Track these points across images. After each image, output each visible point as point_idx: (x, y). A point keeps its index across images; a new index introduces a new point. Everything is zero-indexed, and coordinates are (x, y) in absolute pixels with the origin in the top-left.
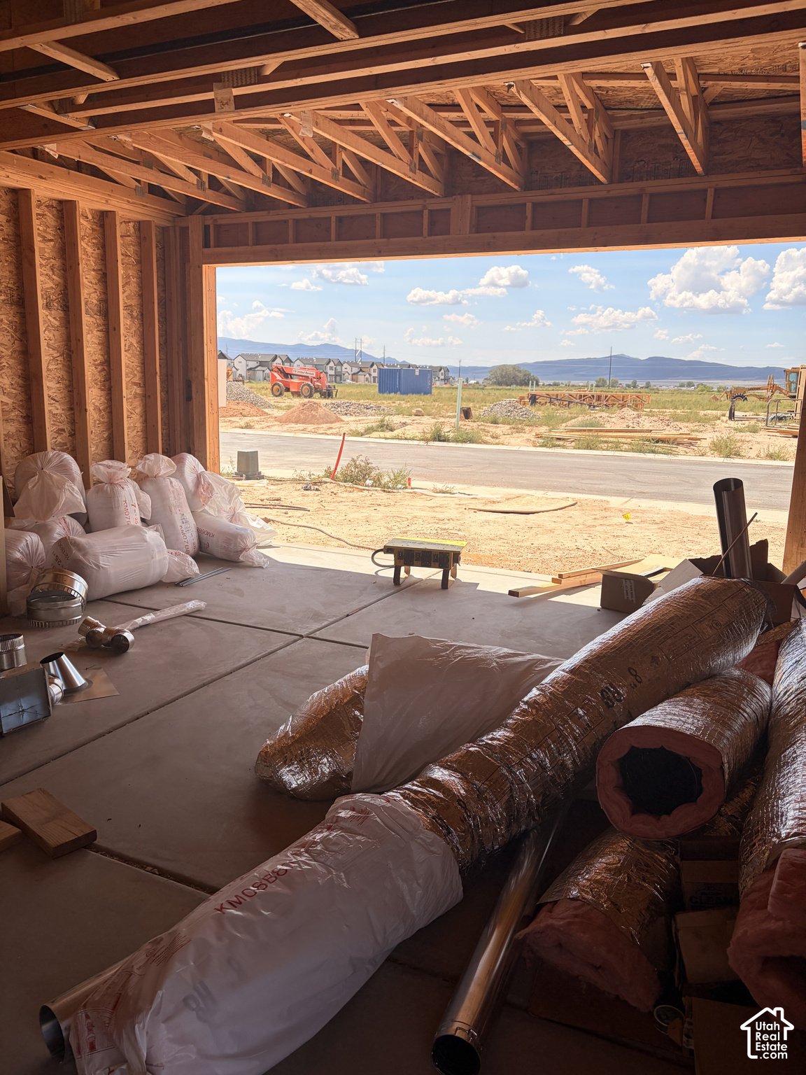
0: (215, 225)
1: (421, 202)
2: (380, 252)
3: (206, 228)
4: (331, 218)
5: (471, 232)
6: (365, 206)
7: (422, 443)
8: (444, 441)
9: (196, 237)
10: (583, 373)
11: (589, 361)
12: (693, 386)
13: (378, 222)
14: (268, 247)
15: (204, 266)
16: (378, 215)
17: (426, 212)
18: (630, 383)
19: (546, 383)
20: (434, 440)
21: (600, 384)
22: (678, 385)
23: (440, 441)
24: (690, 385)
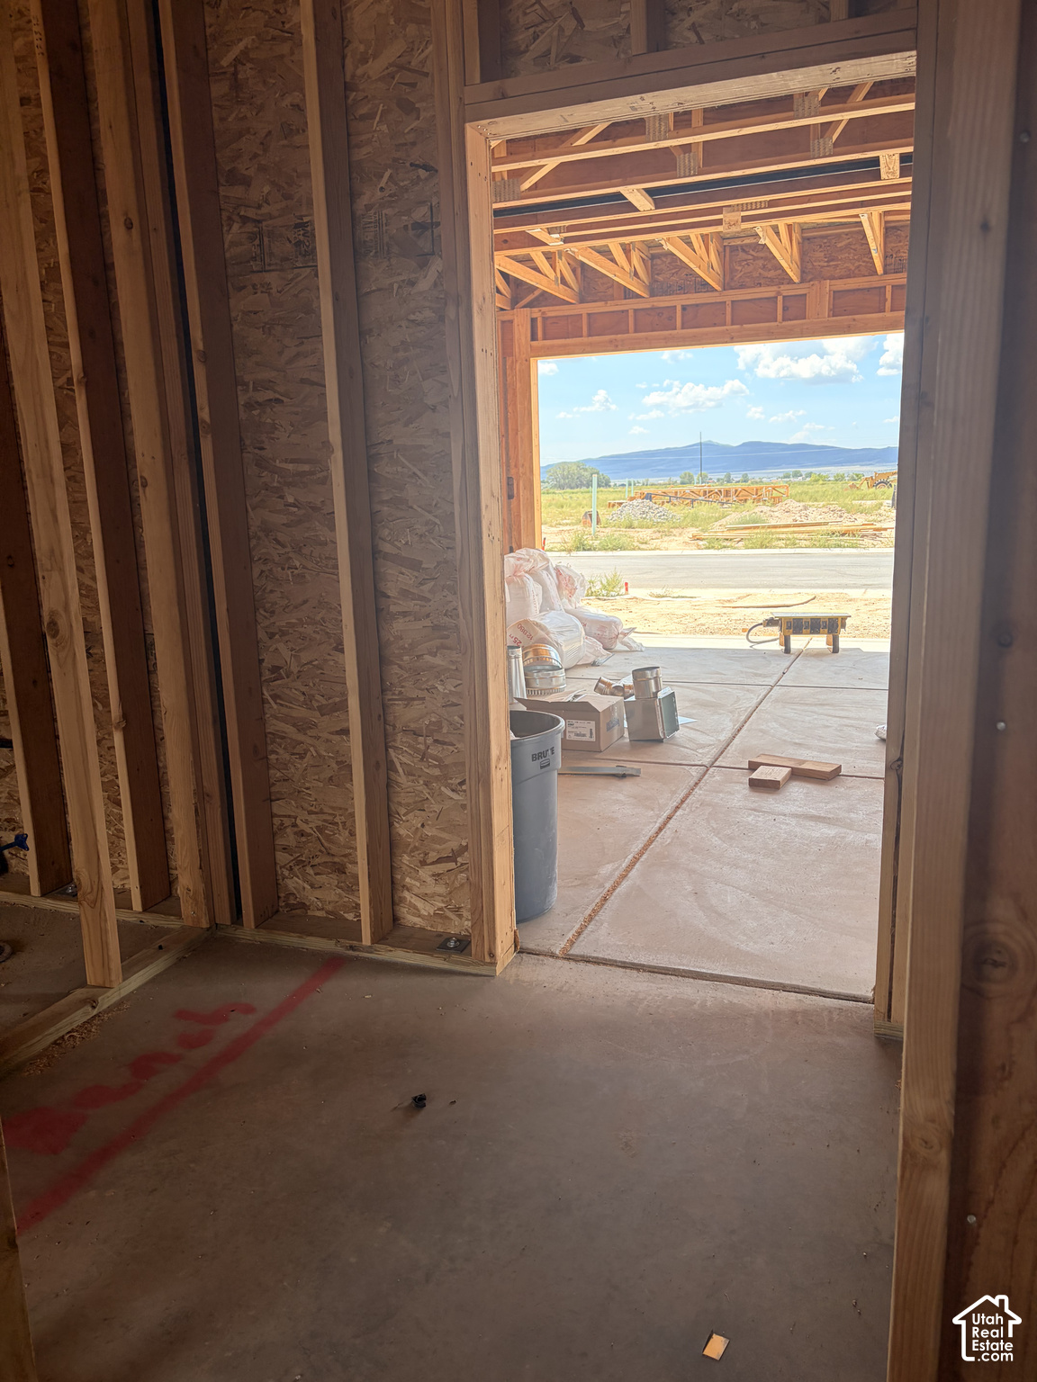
0: (543, 318)
1: (775, 288)
2: (732, 338)
3: (533, 321)
4: (675, 306)
5: (829, 317)
6: (716, 294)
7: (563, 554)
8: (589, 550)
9: (521, 331)
10: (662, 468)
11: (667, 452)
12: (801, 475)
13: (729, 310)
14: (607, 338)
15: (531, 359)
16: (729, 303)
17: (780, 298)
18: (722, 477)
19: (618, 484)
20: (578, 549)
21: (686, 480)
22: (782, 475)
23: (584, 550)
24: (796, 475)
